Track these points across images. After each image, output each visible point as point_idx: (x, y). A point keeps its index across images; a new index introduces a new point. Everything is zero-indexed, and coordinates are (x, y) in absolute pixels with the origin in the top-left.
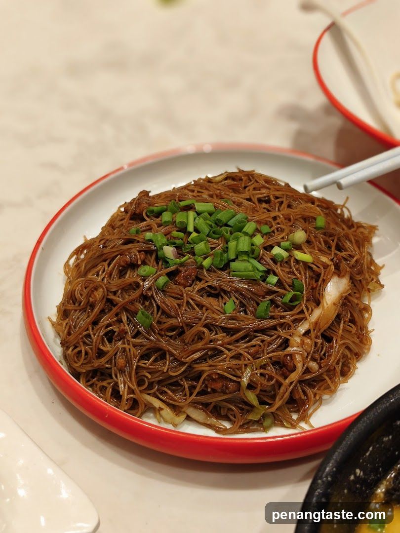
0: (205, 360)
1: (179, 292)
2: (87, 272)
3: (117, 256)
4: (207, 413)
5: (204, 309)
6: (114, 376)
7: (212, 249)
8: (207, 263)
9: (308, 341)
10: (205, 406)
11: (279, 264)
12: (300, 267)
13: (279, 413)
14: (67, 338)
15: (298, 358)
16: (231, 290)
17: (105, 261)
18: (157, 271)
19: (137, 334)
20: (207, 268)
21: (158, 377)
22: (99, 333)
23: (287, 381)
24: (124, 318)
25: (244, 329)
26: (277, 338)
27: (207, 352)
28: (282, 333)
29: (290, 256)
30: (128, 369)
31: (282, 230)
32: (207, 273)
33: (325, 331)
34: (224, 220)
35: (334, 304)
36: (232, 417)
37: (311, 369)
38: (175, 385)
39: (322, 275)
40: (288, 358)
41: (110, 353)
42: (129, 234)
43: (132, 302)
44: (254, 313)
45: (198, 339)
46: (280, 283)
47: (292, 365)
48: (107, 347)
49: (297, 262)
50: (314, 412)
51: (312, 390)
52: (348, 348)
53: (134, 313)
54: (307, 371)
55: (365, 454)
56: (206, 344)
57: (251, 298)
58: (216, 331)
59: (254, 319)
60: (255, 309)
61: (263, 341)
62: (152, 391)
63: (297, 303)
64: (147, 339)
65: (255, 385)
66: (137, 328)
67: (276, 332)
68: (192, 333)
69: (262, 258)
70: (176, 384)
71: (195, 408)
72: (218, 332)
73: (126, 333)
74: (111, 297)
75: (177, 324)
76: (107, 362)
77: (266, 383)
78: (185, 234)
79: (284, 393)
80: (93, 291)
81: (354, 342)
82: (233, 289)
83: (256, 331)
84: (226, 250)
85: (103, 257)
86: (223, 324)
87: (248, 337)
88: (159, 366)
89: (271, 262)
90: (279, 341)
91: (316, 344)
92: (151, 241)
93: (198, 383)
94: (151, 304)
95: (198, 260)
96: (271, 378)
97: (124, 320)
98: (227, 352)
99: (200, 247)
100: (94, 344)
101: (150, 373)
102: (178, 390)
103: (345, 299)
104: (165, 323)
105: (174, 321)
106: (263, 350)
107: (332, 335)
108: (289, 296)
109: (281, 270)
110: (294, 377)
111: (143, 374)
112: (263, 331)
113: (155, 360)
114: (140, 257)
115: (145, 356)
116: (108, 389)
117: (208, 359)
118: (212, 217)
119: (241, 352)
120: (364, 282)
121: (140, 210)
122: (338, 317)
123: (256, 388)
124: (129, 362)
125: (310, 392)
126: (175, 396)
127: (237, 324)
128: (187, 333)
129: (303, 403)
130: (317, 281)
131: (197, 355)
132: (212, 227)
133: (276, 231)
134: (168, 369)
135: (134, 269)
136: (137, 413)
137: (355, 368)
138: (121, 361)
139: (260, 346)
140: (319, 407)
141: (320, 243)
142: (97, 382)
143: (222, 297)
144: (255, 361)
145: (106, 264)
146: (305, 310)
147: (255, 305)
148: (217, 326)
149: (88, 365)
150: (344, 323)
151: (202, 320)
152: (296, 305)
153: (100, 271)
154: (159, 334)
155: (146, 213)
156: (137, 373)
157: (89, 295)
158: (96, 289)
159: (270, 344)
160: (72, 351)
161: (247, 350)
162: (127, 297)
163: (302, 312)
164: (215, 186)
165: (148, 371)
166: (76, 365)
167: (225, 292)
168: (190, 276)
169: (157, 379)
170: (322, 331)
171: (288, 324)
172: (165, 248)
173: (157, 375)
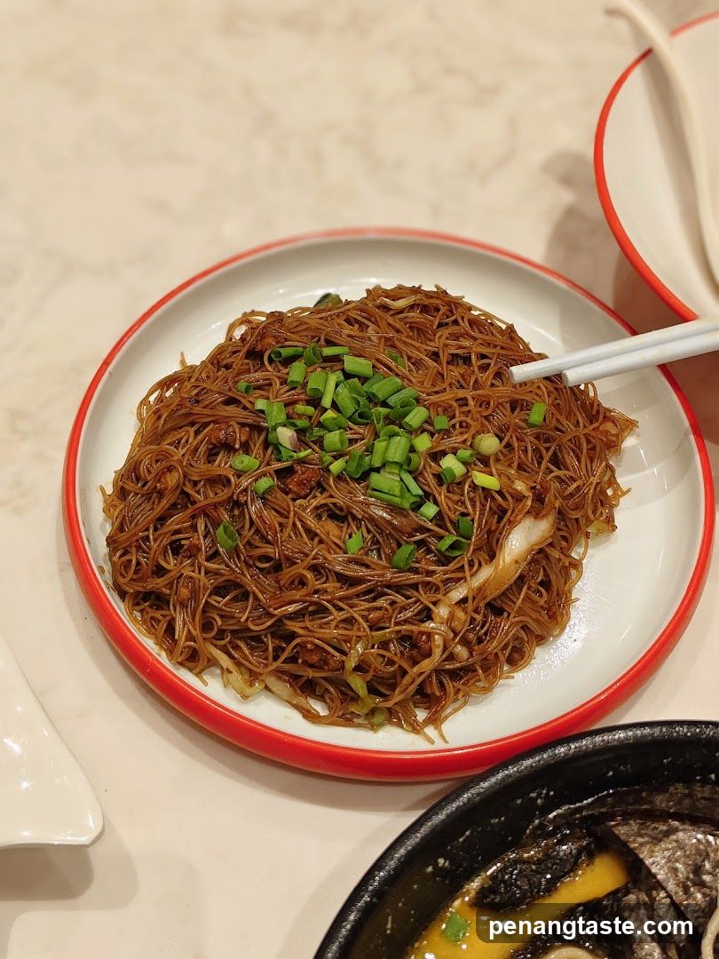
0: (304, 616)
1: (285, 506)
2: (164, 433)
3: (210, 423)
4: (295, 690)
5: (316, 540)
6: (172, 608)
7: (352, 441)
8: (336, 467)
9: (460, 614)
10: (294, 679)
11: (444, 487)
12: (477, 497)
13: (398, 708)
14: (116, 534)
15: (438, 640)
16: (363, 517)
17: (192, 424)
18: (260, 466)
19: (214, 556)
20: (335, 475)
21: (230, 626)
22: (161, 542)
23: (416, 669)
24: (201, 527)
25: (370, 581)
26: (416, 602)
27: (308, 606)
28: (425, 598)
29: (467, 476)
30: (193, 605)
31: (468, 426)
32: (334, 481)
33: (495, 599)
34: (381, 397)
35: (517, 562)
36: (328, 700)
37: (457, 655)
38: (256, 640)
39: (509, 514)
40: (424, 637)
41: (172, 574)
42: (234, 390)
43: (215, 506)
44: (389, 559)
45: (299, 583)
46: (439, 518)
47: (427, 648)
48: (171, 563)
49: (474, 487)
50: (451, 714)
51: (454, 683)
52: (525, 628)
53: (216, 524)
54: (451, 657)
55: (457, 839)
56: (307, 595)
57: (390, 534)
58: (327, 577)
59: (388, 568)
60: (394, 552)
61: (393, 603)
62: (222, 643)
63: (457, 553)
64: (228, 566)
65: (366, 667)
66: (217, 546)
67: (416, 594)
68: (292, 573)
69: (421, 473)
70: (258, 639)
71: (280, 678)
72: (330, 578)
73: (199, 549)
74: (189, 490)
75: (272, 556)
76: (165, 586)
77: (383, 669)
78: (316, 409)
79: (409, 684)
80: (164, 473)
81: (537, 620)
82: (367, 516)
83: (389, 587)
84: (370, 450)
85: (191, 419)
86: (338, 568)
87: (374, 593)
88: (235, 610)
89: (432, 482)
90: (418, 607)
91: (473, 620)
92: (262, 412)
93: (288, 645)
94: (242, 513)
95: (324, 459)
96: (391, 662)
97: (199, 530)
98: (335, 612)
99: (333, 438)
100: (152, 552)
101: (222, 617)
102: (258, 647)
103: (538, 553)
104: (257, 547)
105: (269, 550)
106: (391, 617)
107: (504, 606)
108: (449, 540)
109: (446, 497)
110: (427, 665)
111: (210, 615)
112: (398, 588)
113: (235, 599)
114: (240, 437)
115: (219, 591)
116: (162, 623)
117: (307, 616)
118: (365, 385)
119: (356, 615)
120: (583, 522)
121: (262, 346)
122: (521, 579)
123: (367, 672)
124: (195, 595)
125: (450, 685)
126: (253, 656)
127: (361, 572)
128: (286, 571)
129: (438, 700)
130: (500, 519)
131: (291, 608)
132: (359, 406)
133: (458, 426)
134: (248, 618)
135: (229, 452)
136: (196, 667)
137: (531, 657)
138: (184, 592)
139: (387, 610)
140: (461, 707)
141: (526, 451)
142: (149, 610)
143: (349, 524)
144: (374, 633)
145: (192, 430)
146: (466, 567)
147: (394, 545)
148: (330, 570)
149: (137, 584)
150: (529, 588)
151: (311, 557)
152: (454, 558)
153: (182, 438)
154: (246, 562)
155: (270, 356)
156: (204, 611)
157: (158, 476)
158: (170, 469)
159: (404, 609)
160: (120, 557)
161: (366, 613)
162: (211, 495)
163: (462, 569)
164: (390, 320)
165: (220, 613)
166: (121, 580)
167: (355, 518)
168: (309, 481)
169: (231, 628)
170: (487, 600)
171: (435, 584)
172: (280, 429)
173: (232, 621)
